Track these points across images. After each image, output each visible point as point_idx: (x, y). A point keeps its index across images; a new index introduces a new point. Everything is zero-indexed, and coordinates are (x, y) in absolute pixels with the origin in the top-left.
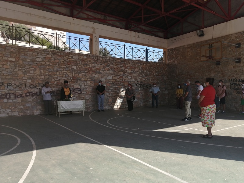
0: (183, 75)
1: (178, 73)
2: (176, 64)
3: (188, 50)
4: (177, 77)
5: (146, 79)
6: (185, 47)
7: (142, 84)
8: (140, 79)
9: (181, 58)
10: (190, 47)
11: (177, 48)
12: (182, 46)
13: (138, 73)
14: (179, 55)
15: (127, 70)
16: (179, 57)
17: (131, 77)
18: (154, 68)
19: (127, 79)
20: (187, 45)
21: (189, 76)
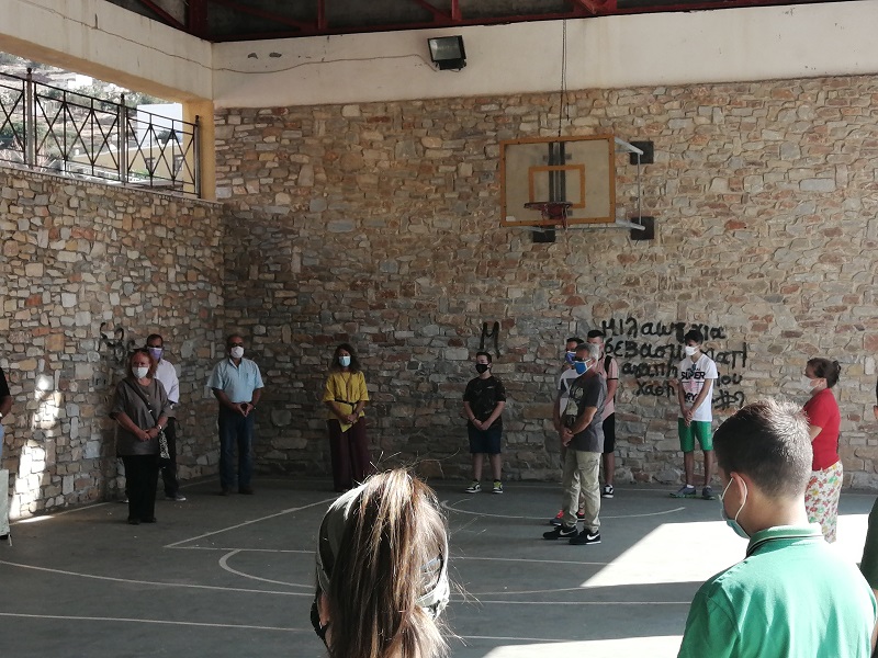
0: (331, 285)
1: (296, 267)
2: (285, 211)
3: (367, 136)
4: (293, 294)
5: (140, 309)
6: (350, 112)
7: (120, 344)
8: (114, 309)
9: (322, 176)
10: (377, 119)
11: (292, 109)
12: (328, 106)
13: (104, 265)
14: (305, 159)
15: (56, 251)
16: (307, 172)
17: (77, 294)
18: (171, 235)
19: (59, 310)
20: (363, 106)
21: (371, 294)
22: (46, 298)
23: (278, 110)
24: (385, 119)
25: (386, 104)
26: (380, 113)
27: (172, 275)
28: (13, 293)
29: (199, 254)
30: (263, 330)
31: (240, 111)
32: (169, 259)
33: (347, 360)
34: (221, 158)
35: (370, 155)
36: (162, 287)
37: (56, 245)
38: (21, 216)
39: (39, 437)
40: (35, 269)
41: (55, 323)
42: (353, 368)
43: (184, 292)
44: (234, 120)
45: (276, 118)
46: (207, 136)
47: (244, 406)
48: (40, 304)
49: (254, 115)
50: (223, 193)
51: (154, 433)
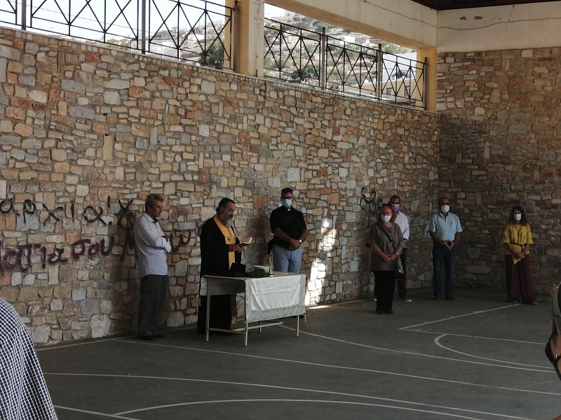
0: (510, 168)
1: (487, 155)
2: (481, 119)
3: (537, 70)
4: (484, 173)
5: (386, 180)
6: (526, 54)
7: (373, 201)
8: (370, 179)
9: (506, 96)
10: (544, 59)
11: (488, 53)
12: (511, 51)
13: (366, 151)
14: (496, 85)
15: (336, 142)
16: (496, 94)
17: (349, 168)
19: (337, 179)
20: (535, 50)
21: (536, 174)
22: (330, 170)
23: (478, 54)
24: (550, 59)
25: (551, 49)
26: (547, 55)
27: (407, 158)
28: (310, 167)
29: (424, 145)
30: (463, 195)
31: (454, 54)
32: (405, 149)
33: (519, 217)
34: (440, 85)
35: (538, 83)
36: (400, 166)
37: (336, 138)
38: (316, 119)
39: (323, 257)
40: (323, 153)
41: (334, 187)
42: (523, 222)
43: (414, 170)
44: (450, 60)
45: (477, 58)
46: (432, 71)
47: (449, 243)
48: (326, 174)
49: (462, 57)
50: (441, 107)
51: (393, 257)
